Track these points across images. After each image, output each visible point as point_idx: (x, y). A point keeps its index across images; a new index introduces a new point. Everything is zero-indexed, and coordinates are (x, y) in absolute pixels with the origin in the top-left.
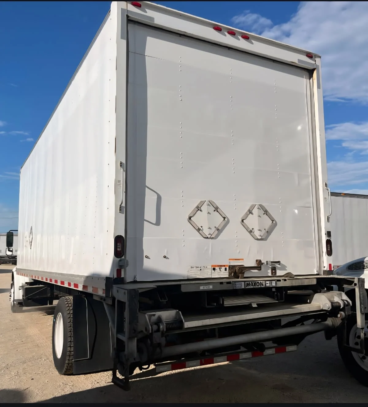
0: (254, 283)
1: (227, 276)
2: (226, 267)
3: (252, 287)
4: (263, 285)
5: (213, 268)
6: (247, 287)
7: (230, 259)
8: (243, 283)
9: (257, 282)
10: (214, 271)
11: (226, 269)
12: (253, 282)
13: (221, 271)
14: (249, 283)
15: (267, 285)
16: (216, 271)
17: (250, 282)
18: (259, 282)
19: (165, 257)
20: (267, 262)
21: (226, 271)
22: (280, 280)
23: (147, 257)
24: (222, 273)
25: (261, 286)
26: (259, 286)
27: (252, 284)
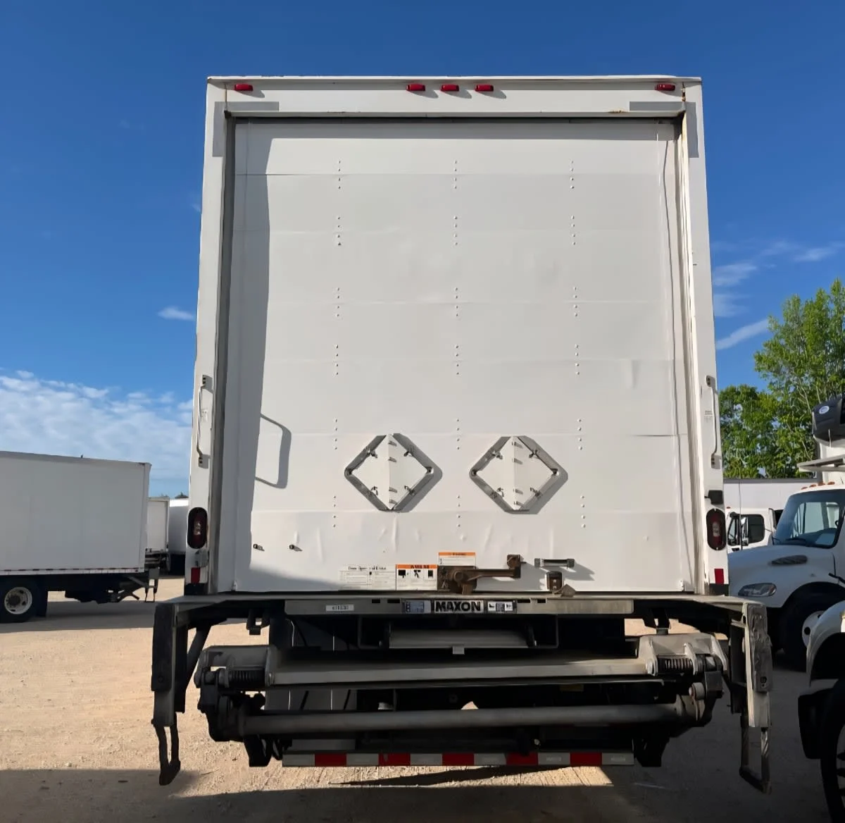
0: (455, 603)
1: (435, 588)
2: (430, 569)
3: (450, 612)
4: (478, 608)
5: (399, 571)
6: (437, 610)
7: (440, 554)
8: (428, 604)
9: (463, 602)
10: (401, 577)
11: (430, 574)
12: (453, 602)
13: (418, 576)
14: (444, 603)
15: (490, 609)
16: (406, 577)
17: (446, 602)
18: (470, 602)
19: (293, 547)
20: (537, 561)
21: (431, 578)
22: (528, 601)
23: (256, 547)
24: (421, 581)
25: (473, 609)
26: (470, 611)
27: (452, 605)
